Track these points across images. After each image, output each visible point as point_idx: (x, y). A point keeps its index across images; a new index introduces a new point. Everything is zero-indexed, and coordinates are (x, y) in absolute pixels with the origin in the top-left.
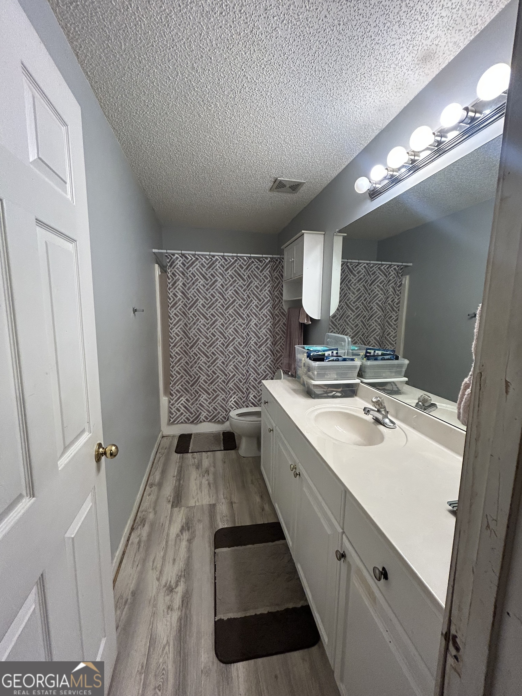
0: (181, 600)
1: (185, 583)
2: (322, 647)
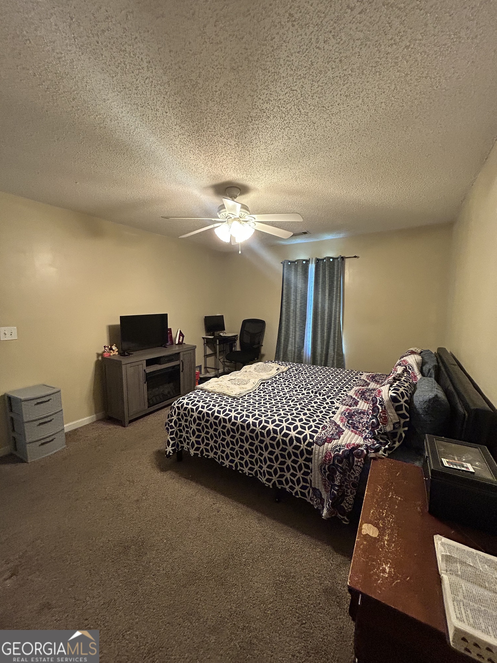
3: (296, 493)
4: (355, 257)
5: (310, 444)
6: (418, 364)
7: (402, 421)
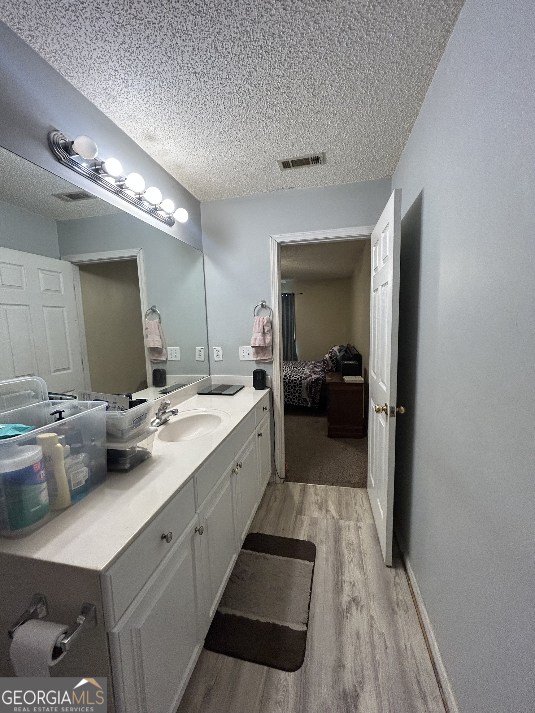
0: (343, 587)
1: (341, 602)
2: (252, 526)
3: (296, 403)
4: (301, 294)
5: (301, 381)
6: (338, 350)
7: (334, 365)
